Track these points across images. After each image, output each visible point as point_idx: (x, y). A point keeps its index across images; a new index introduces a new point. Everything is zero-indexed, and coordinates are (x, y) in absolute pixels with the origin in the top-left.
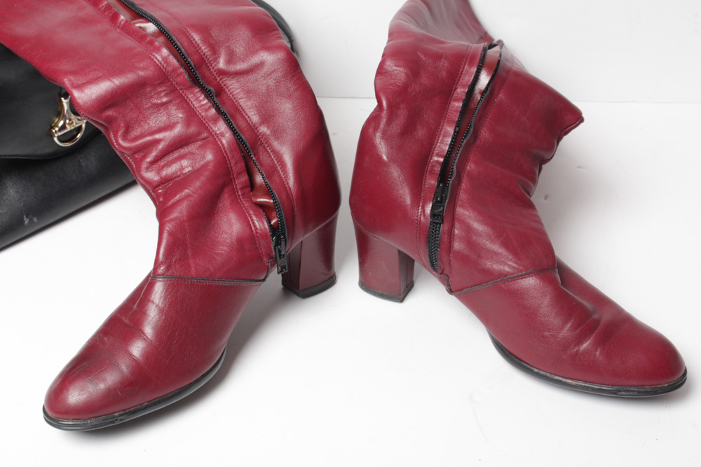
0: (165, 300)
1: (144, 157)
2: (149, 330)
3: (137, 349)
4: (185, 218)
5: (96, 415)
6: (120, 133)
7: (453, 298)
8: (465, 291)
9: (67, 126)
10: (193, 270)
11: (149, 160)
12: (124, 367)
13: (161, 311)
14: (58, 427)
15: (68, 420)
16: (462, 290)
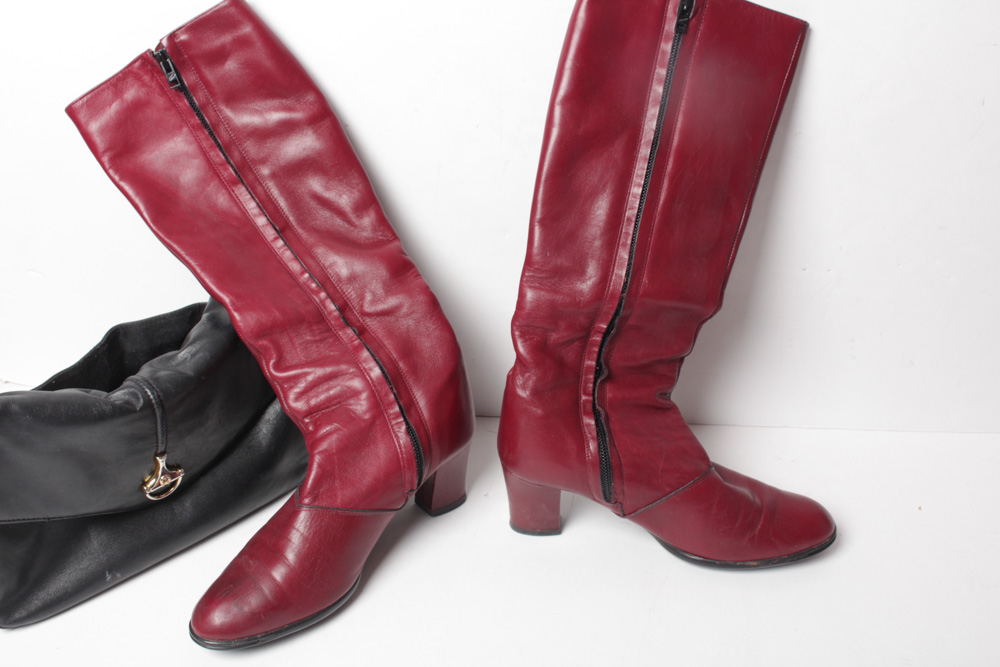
0: (309, 529)
1: (292, 388)
2: (291, 556)
3: (279, 574)
4: (334, 451)
5: (240, 636)
6: (272, 362)
7: (626, 521)
8: (639, 511)
9: (161, 482)
10: (339, 500)
11: (297, 390)
12: (266, 588)
13: (305, 539)
14: (204, 646)
15: (213, 640)
16: (635, 511)
